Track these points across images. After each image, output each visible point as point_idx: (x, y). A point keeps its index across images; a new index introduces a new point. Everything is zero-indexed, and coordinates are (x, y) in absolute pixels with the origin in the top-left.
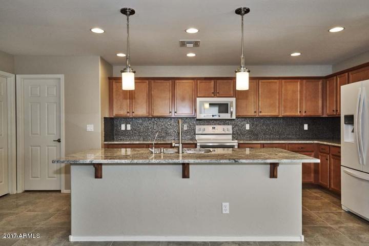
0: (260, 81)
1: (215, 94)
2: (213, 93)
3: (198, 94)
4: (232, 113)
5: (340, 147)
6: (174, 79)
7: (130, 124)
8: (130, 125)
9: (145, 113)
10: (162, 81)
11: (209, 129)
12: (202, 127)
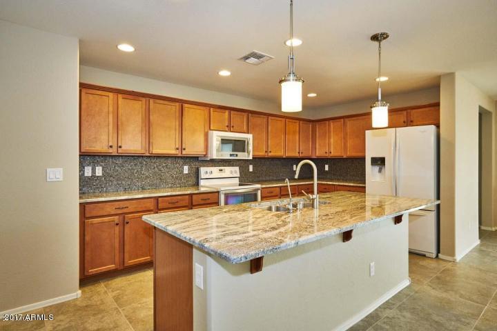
0: (270, 117)
1: (230, 128)
2: (227, 126)
3: (211, 126)
4: (248, 153)
5: (365, 187)
6: (182, 102)
7: (101, 165)
8: (101, 168)
9: (140, 149)
10: (166, 102)
11: (215, 171)
12: (209, 169)
